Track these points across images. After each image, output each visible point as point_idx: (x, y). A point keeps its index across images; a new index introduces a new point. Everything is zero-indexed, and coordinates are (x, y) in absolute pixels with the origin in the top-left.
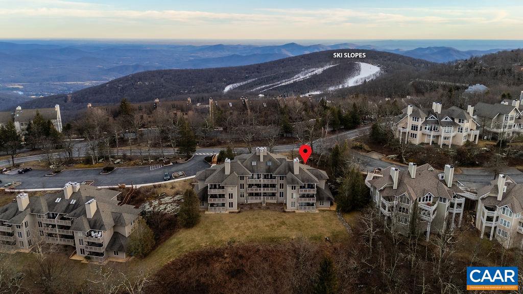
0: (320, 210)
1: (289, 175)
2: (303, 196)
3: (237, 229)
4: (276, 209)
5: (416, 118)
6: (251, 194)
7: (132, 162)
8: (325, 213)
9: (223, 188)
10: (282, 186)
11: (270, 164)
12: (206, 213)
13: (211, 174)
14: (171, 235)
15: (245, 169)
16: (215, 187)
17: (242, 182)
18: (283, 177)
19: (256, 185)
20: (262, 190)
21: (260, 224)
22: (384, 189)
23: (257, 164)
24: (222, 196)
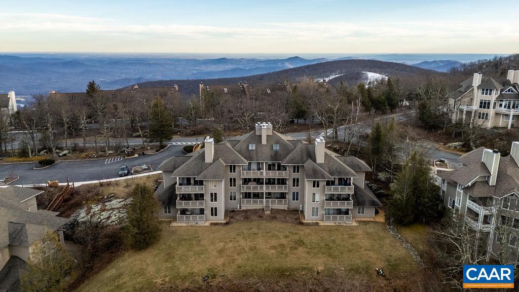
0: (359, 222)
1: (309, 164)
2: (331, 198)
3: (221, 252)
4: (287, 218)
5: (487, 90)
6: (247, 195)
7: (84, 155)
8: (368, 226)
9: (201, 183)
10: (296, 182)
11: (277, 147)
12: (174, 224)
13: (183, 163)
14: (110, 261)
15: (238, 154)
16: (189, 183)
17: (233, 175)
18: (298, 167)
19: (255, 180)
20: (265, 189)
21: (262, 244)
22: (473, 185)
23: (256, 148)
24: (199, 197)
